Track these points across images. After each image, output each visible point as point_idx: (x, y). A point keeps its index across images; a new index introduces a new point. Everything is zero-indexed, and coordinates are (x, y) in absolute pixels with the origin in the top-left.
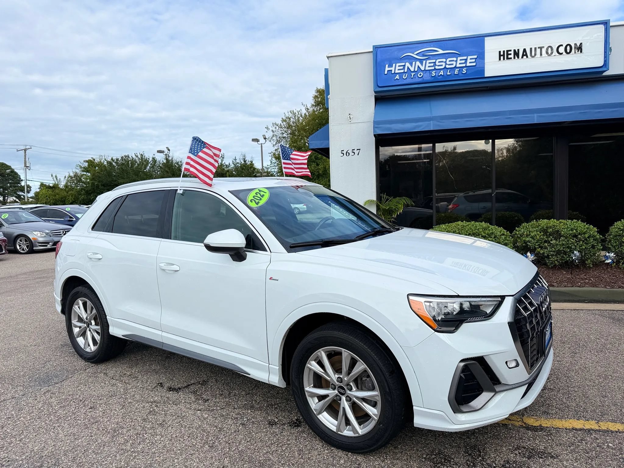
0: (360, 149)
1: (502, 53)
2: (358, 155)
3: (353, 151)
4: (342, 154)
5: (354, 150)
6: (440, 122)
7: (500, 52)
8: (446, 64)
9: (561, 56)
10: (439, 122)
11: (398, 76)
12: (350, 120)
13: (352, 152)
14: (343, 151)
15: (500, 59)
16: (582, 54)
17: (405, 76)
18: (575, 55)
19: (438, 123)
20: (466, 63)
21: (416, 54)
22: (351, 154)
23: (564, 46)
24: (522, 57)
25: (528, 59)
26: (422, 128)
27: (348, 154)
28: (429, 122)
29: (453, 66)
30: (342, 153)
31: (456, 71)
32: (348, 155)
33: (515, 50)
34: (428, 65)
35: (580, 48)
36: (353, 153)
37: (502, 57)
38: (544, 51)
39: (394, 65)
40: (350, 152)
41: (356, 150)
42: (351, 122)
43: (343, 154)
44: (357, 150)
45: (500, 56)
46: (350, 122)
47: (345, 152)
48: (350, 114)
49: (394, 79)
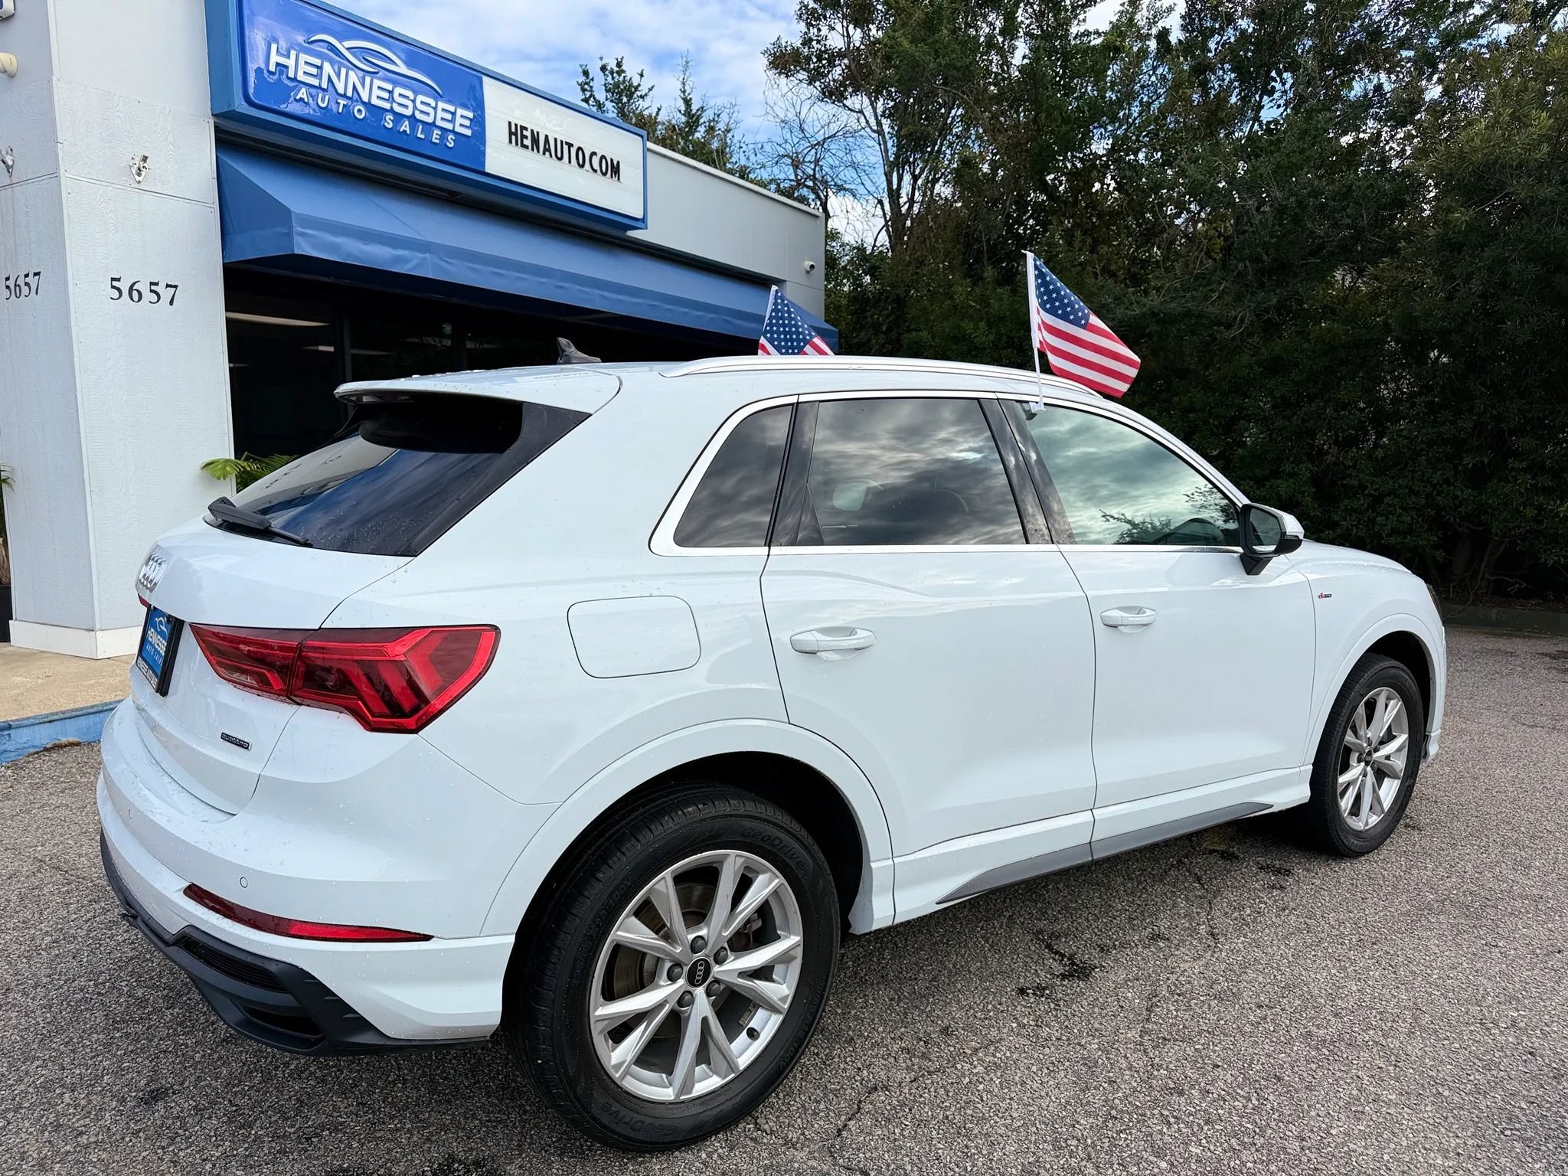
0: (176, 287)
1: (513, 130)
2: (171, 303)
3: (153, 287)
4: (116, 294)
5: (156, 284)
6: (447, 262)
7: (510, 123)
8: (415, 107)
9: (593, 174)
10: (443, 261)
11: (303, 90)
12: (138, 178)
13: (152, 291)
14: (118, 280)
15: (511, 142)
16: (617, 183)
17: (323, 100)
18: (610, 180)
19: (443, 264)
20: (453, 121)
21: (348, 49)
22: (148, 296)
23: (599, 156)
24: (544, 154)
25: (550, 160)
27: (135, 294)
28: (424, 256)
29: (430, 120)
30: (113, 287)
31: (435, 136)
32: (136, 297)
33: (532, 131)
34: (374, 92)
35: (615, 170)
36: (154, 298)
37: (513, 137)
38: (573, 151)
39: (293, 53)
40: (143, 288)
41: (162, 285)
42: (141, 186)
43: (118, 289)
44: (168, 286)
45: (511, 133)
46: (137, 186)
47: (124, 286)
48: (145, 159)
49: (298, 98)
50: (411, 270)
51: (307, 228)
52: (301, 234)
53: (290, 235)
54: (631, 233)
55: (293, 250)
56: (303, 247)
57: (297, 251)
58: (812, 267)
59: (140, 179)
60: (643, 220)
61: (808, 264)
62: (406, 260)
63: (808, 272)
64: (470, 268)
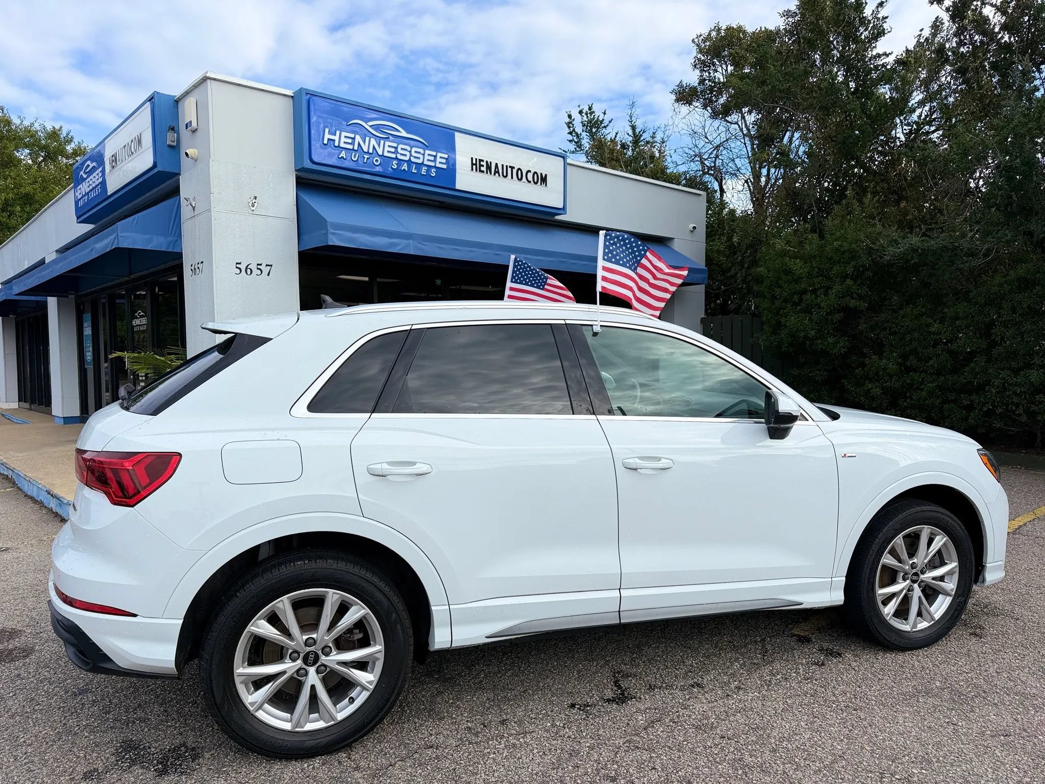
0: (271, 266)
1: (474, 162)
2: (268, 275)
3: (259, 267)
4: (238, 272)
5: (261, 265)
6: (423, 244)
7: (472, 158)
8: (411, 155)
9: (529, 184)
10: (420, 243)
11: (344, 152)
12: (252, 208)
13: (258, 269)
14: (240, 263)
15: (472, 170)
16: (546, 188)
17: (355, 157)
18: (540, 187)
19: (420, 246)
20: (435, 161)
21: (370, 126)
22: (256, 271)
23: (532, 172)
24: (495, 175)
25: (499, 178)
26: (400, 247)
27: (249, 271)
28: (408, 241)
29: (420, 161)
30: (237, 268)
31: (423, 170)
32: (249, 273)
33: (487, 162)
34: (386, 149)
35: (544, 180)
36: (260, 272)
37: (474, 167)
38: (515, 171)
39: (338, 133)
40: (253, 267)
41: (264, 265)
42: (254, 213)
43: (240, 269)
44: (267, 265)
45: (473, 164)
46: (252, 212)
47: (243, 267)
48: (255, 198)
49: (340, 157)
50: (400, 250)
51: (337, 230)
52: (333, 234)
53: (326, 234)
54: (558, 217)
55: (328, 242)
56: (334, 241)
57: (330, 243)
58: (694, 228)
59: (254, 208)
60: (564, 208)
61: (691, 226)
62: (397, 245)
63: (692, 231)
64: (439, 247)
